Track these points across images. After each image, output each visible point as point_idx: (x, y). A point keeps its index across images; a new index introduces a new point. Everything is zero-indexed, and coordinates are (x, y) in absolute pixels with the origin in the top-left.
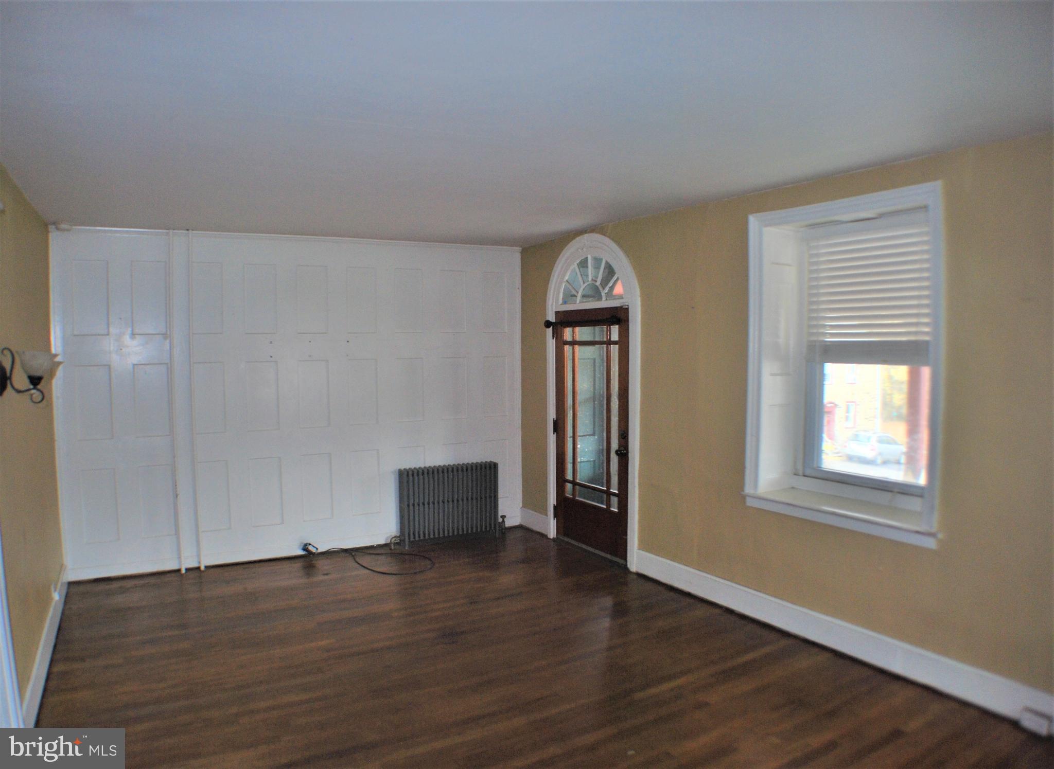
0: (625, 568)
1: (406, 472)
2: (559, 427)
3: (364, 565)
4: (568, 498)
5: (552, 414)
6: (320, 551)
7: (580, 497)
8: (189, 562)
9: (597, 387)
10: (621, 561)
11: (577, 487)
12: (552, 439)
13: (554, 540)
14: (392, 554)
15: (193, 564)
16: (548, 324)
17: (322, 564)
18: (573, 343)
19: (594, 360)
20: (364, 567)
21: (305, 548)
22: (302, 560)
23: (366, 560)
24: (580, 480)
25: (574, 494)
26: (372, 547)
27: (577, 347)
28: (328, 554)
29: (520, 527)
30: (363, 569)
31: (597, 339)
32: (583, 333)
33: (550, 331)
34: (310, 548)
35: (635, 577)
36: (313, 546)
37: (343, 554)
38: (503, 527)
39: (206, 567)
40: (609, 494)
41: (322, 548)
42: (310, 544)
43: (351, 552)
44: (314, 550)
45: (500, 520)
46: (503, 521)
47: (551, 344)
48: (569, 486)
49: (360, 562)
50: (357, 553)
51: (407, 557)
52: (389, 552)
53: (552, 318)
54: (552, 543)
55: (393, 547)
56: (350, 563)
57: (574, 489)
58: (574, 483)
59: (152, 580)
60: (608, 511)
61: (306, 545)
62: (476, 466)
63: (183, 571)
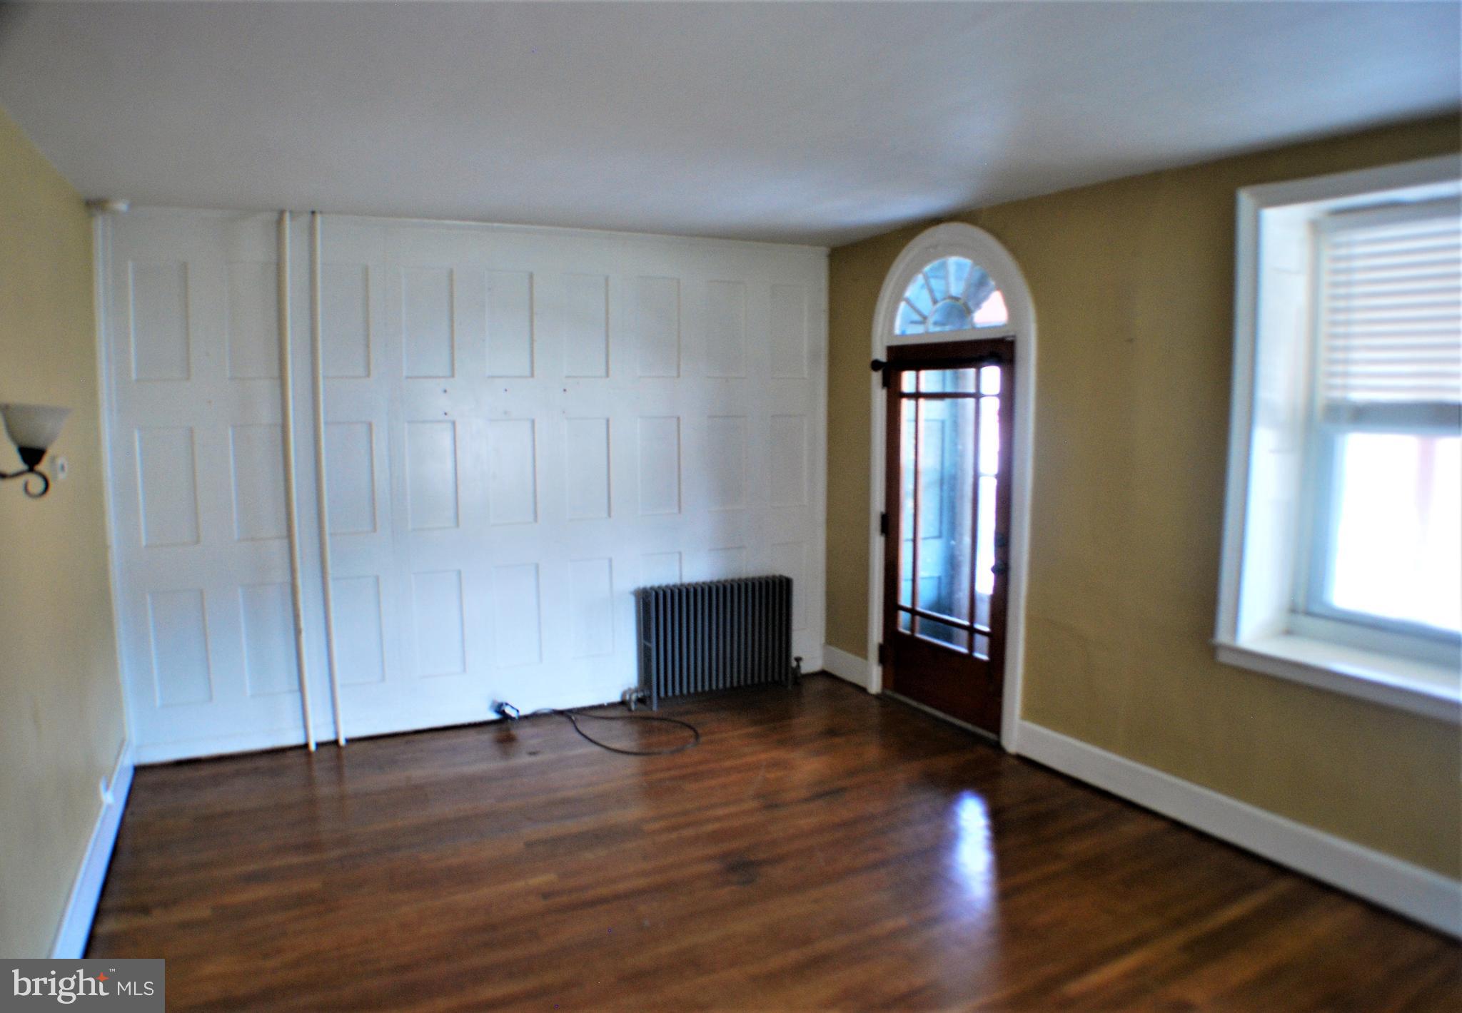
0: (997, 747)
1: (654, 593)
2: (890, 525)
3: (591, 737)
4: (903, 635)
5: (878, 504)
6: (522, 713)
7: (922, 633)
8: (319, 733)
9: (947, 464)
10: (991, 736)
11: (918, 618)
12: (878, 544)
13: (877, 697)
14: (632, 719)
15: (327, 736)
16: (876, 365)
17: (524, 733)
18: (917, 396)
19: (943, 422)
20: (591, 740)
21: (499, 709)
22: (493, 728)
23: (592, 728)
24: (922, 608)
25: (912, 629)
26: (601, 707)
27: (922, 401)
28: (534, 717)
29: (823, 674)
30: (591, 744)
31: (949, 389)
32: (930, 380)
33: (877, 377)
34: (508, 710)
35: (1016, 762)
36: (512, 707)
37: (558, 718)
38: (799, 675)
39: (349, 741)
40: (972, 631)
41: (525, 710)
42: (507, 704)
43: (570, 714)
44: (513, 714)
45: (794, 664)
46: (798, 666)
47: (879, 397)
48: (904, 617)
49: (584, 732)
50: (578, 717)
51: (656, 723)
52: (626, 714)
53: (880, 355)
54: (875, 703)
55: (633, 707)
56: (568, 733)
57: (913, 621)
58: (913, 611)
59: (264, 763)
60: (970, 657)
61: (501, 705)
62: (760, 584)
63: (313, 747)
